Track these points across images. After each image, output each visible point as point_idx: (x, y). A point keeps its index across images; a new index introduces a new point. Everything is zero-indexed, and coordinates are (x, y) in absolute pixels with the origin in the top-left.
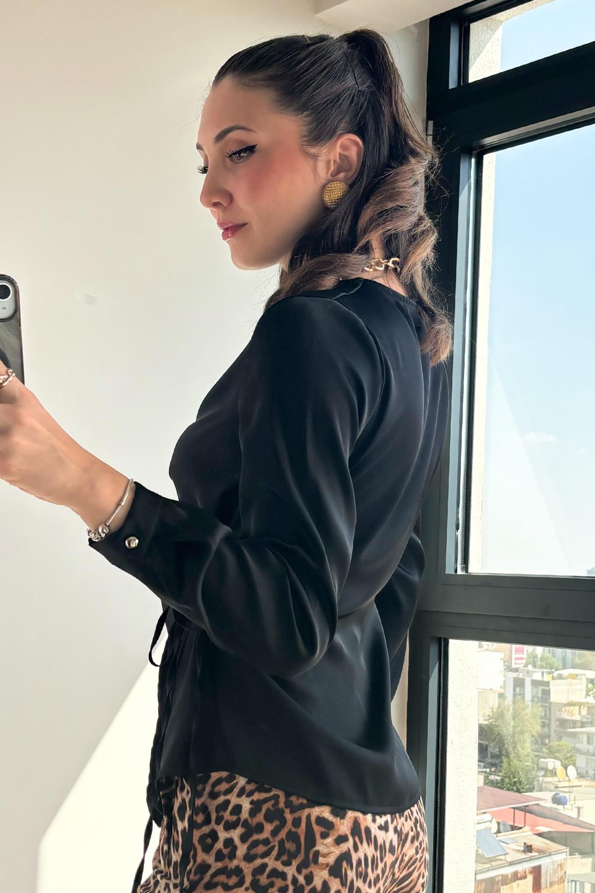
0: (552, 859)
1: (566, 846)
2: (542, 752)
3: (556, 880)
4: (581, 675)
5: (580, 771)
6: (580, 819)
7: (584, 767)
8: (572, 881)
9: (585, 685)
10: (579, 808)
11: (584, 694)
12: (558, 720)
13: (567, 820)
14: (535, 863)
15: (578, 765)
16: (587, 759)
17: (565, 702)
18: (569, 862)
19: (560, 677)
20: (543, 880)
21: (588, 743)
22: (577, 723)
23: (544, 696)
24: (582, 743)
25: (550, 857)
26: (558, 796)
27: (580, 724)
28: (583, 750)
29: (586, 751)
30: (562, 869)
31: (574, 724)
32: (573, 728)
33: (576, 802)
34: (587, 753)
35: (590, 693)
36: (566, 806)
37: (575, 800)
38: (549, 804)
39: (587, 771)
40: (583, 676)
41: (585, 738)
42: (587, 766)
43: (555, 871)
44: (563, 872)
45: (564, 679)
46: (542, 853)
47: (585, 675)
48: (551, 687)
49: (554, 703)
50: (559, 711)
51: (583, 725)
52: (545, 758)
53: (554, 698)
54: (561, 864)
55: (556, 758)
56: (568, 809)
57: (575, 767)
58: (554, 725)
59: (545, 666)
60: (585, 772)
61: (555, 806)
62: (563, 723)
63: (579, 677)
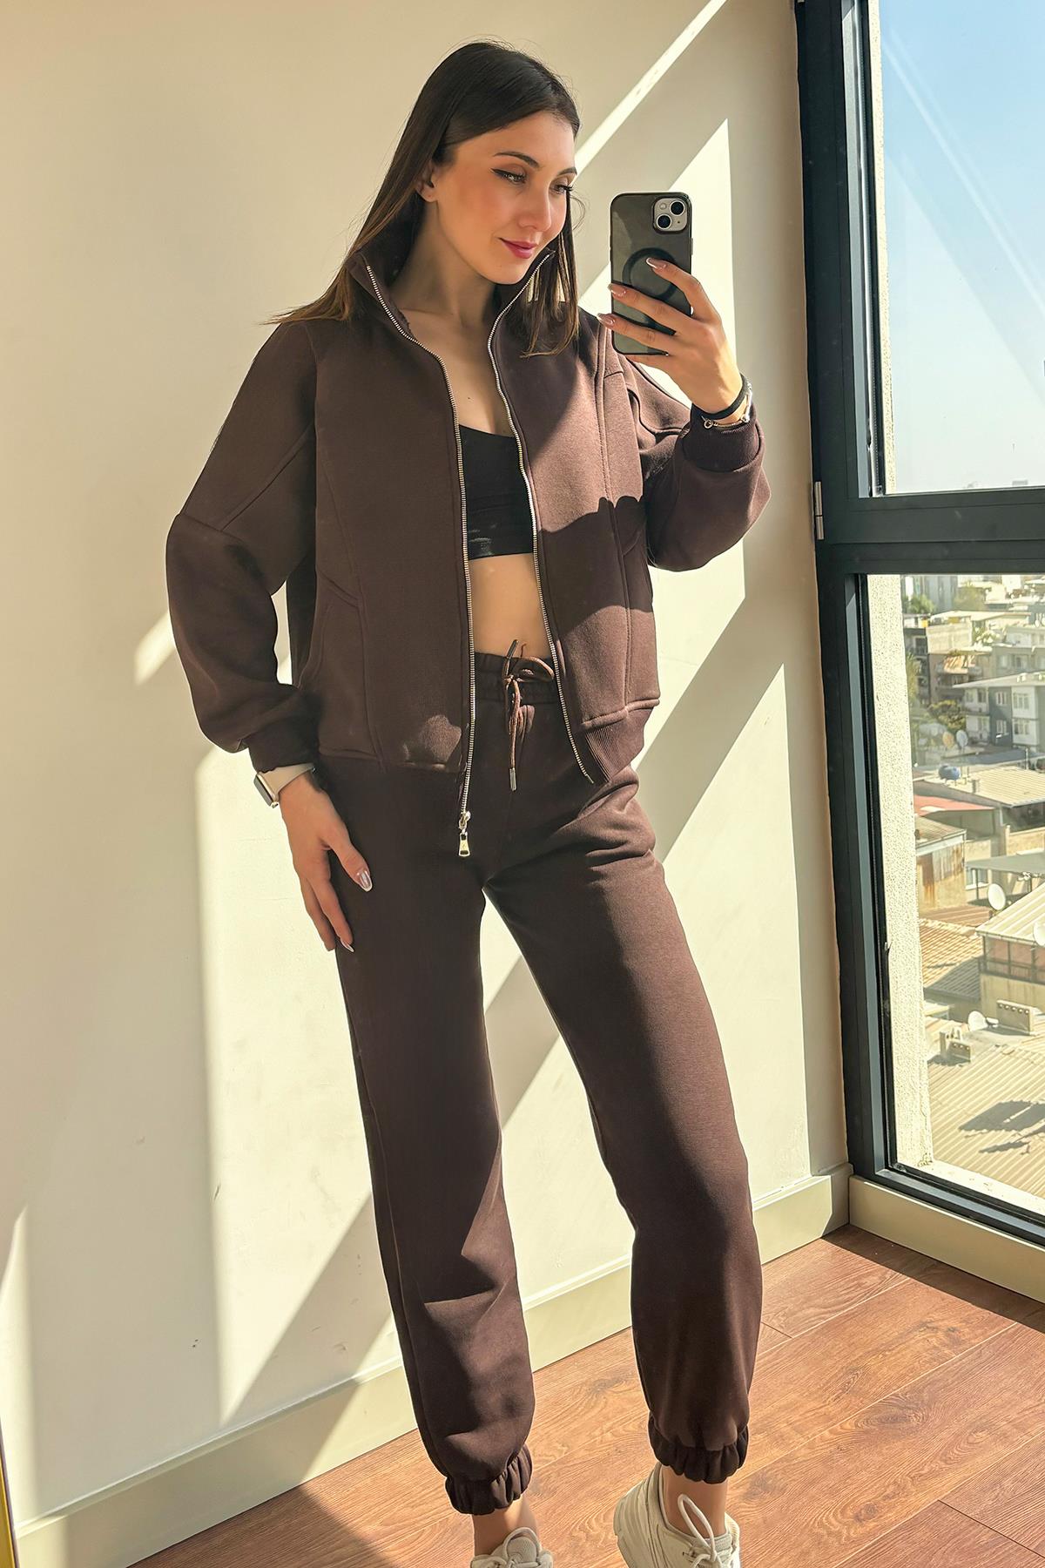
0: (944, 845)
1: (961, 827)
2: (923, 716)
3: (953, 869)
4: (965, 617)
5: (970, 736)
6: (977, 793)
7: (977, 729)
8: (972, 869)
9: (971, 630)
10: (974, 782)
11: (971, 640)
12: (940, 675)
13: (960, 796)
14: (925, 852)
15: (968, 727)
16: (980, 720)
17: (947, 653)
18: (967, 847)
19: (938, 622)
20: (935, 871)
21: (980, 700)
22: (965, 677)
23: (920, 648)
24: (972, 701)
25: (942, 843)
26: (946, 769)
27: (967, 679)
28: (973, 710)
29: (978, 710)
30: (958, 856)
31: (961, 678)
32: (959, 683)
33: (970, 775)
34: (979, 713)
35: (978, 639)
36: (957, 780)
37: (968, 773)
38: (938, 780)
39: (981, 736)
40: (968, 620)
41: (975, 695)
42: (980, 729)
43: (950, 859)
44: (961, 859)
45: (944, 624)
46: (931, 837)
47: (970, 617)
48: (928, 635)
49: (933, 654)
50: (939, 664)
51: (972, 678)
52: (925, 722)
53: (932, 649)
54: (957, 851)
55: (940, 722)
56: (960, 784)
57: (965, 730)
58: (934, 683)
59: (917, 610)
60: (978, 736)
61: (943, 781)
62: (947, 678)
63: (963, 620)
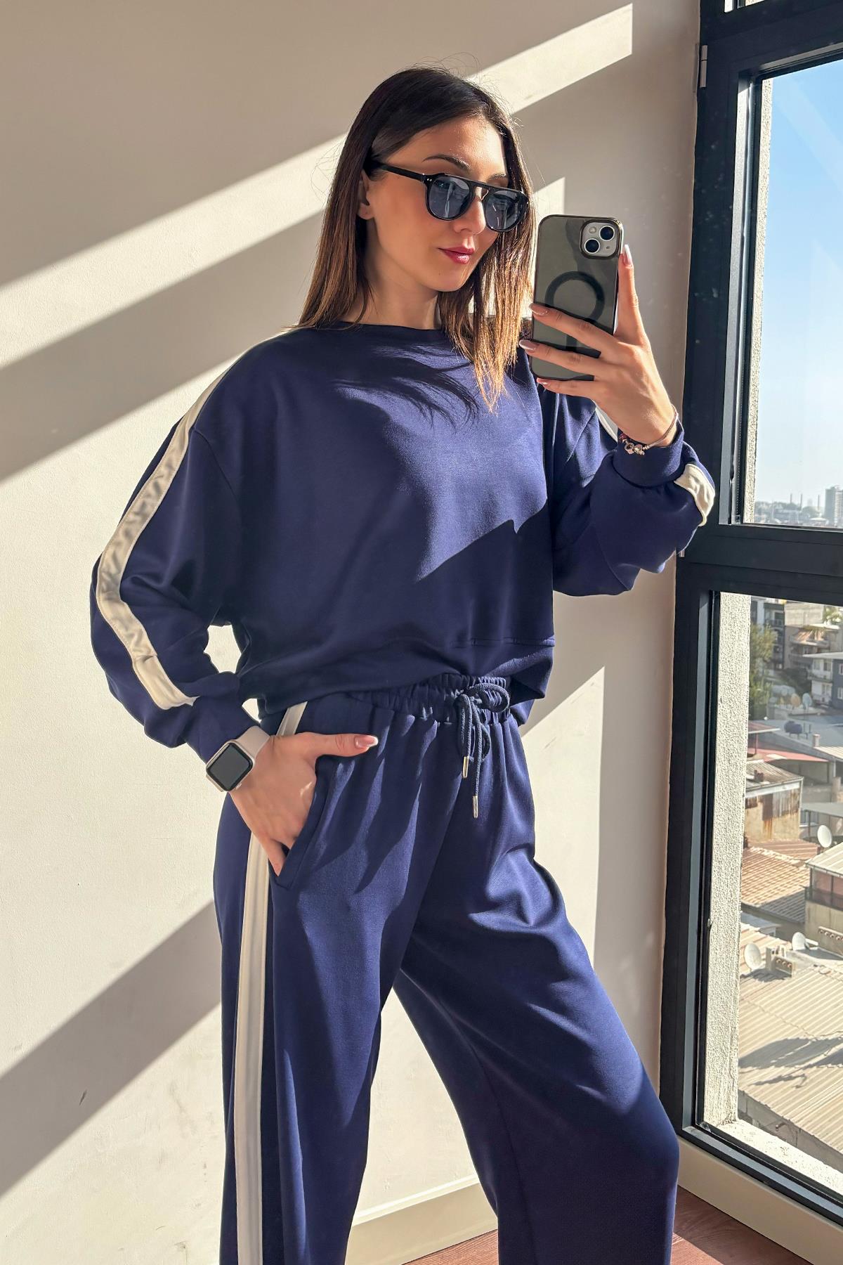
1: (800, 775)
5: (815, 698)
6: (815, 747)
7: (821, 694)
11: (821, 618)
13: (801, 749)
14: (766, 792)
15: (813, 691)
16: (824, 686)
17: (800, 627)
20: (775, 809)
21: (825, 669)
23: (778, 620)
24: (819, 669)
25: (782, 787)
26: (791, 724)
27: (816, 650)
28: (819, 676)
29: (822, 677)
30: (795, 799)
31: (810, 649)
32: (808, 654)
34: (824, 680)
35: (828, 617)
36: (801, 735)
37: (810, 729)
38: (781, 732)
41: (822, 665)
44: (796, 802)
48: (786, 611)
49: (788, 627)
50: (794, 635)
51: (819, 650)
53: (788, 621)
54: (795, 794)
55: (790, 685)
56: (802, 737)
57: (810, 694)
58: (788, 650)
60: (821, 699)
62: (799, 648)
